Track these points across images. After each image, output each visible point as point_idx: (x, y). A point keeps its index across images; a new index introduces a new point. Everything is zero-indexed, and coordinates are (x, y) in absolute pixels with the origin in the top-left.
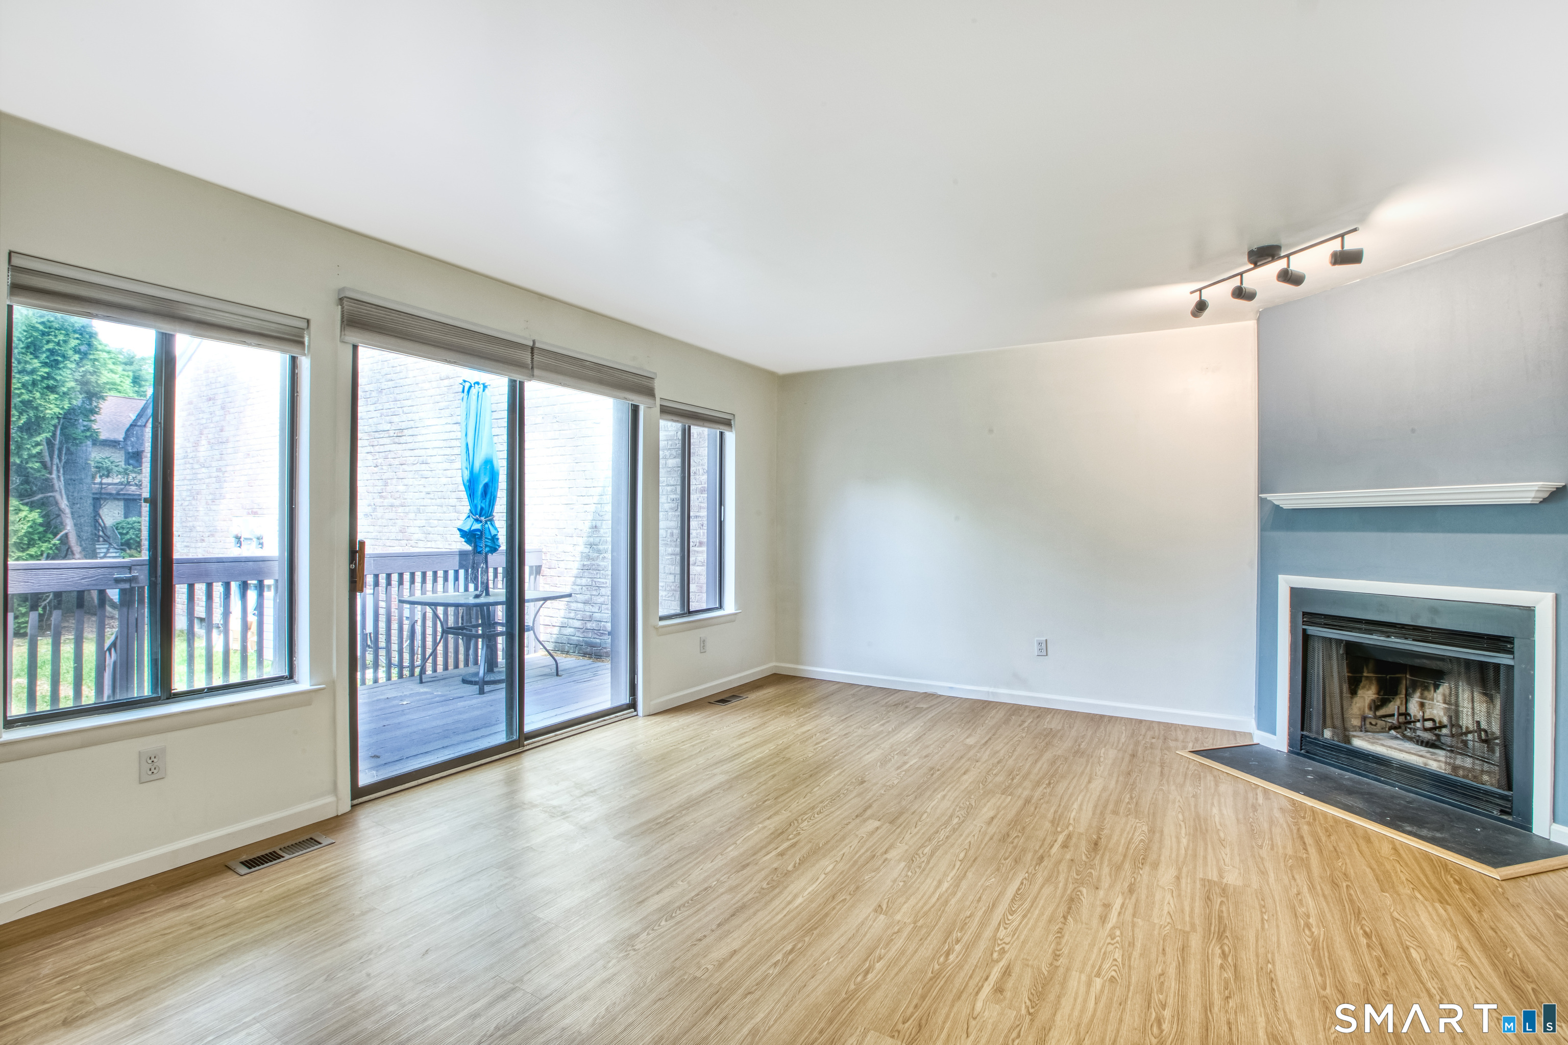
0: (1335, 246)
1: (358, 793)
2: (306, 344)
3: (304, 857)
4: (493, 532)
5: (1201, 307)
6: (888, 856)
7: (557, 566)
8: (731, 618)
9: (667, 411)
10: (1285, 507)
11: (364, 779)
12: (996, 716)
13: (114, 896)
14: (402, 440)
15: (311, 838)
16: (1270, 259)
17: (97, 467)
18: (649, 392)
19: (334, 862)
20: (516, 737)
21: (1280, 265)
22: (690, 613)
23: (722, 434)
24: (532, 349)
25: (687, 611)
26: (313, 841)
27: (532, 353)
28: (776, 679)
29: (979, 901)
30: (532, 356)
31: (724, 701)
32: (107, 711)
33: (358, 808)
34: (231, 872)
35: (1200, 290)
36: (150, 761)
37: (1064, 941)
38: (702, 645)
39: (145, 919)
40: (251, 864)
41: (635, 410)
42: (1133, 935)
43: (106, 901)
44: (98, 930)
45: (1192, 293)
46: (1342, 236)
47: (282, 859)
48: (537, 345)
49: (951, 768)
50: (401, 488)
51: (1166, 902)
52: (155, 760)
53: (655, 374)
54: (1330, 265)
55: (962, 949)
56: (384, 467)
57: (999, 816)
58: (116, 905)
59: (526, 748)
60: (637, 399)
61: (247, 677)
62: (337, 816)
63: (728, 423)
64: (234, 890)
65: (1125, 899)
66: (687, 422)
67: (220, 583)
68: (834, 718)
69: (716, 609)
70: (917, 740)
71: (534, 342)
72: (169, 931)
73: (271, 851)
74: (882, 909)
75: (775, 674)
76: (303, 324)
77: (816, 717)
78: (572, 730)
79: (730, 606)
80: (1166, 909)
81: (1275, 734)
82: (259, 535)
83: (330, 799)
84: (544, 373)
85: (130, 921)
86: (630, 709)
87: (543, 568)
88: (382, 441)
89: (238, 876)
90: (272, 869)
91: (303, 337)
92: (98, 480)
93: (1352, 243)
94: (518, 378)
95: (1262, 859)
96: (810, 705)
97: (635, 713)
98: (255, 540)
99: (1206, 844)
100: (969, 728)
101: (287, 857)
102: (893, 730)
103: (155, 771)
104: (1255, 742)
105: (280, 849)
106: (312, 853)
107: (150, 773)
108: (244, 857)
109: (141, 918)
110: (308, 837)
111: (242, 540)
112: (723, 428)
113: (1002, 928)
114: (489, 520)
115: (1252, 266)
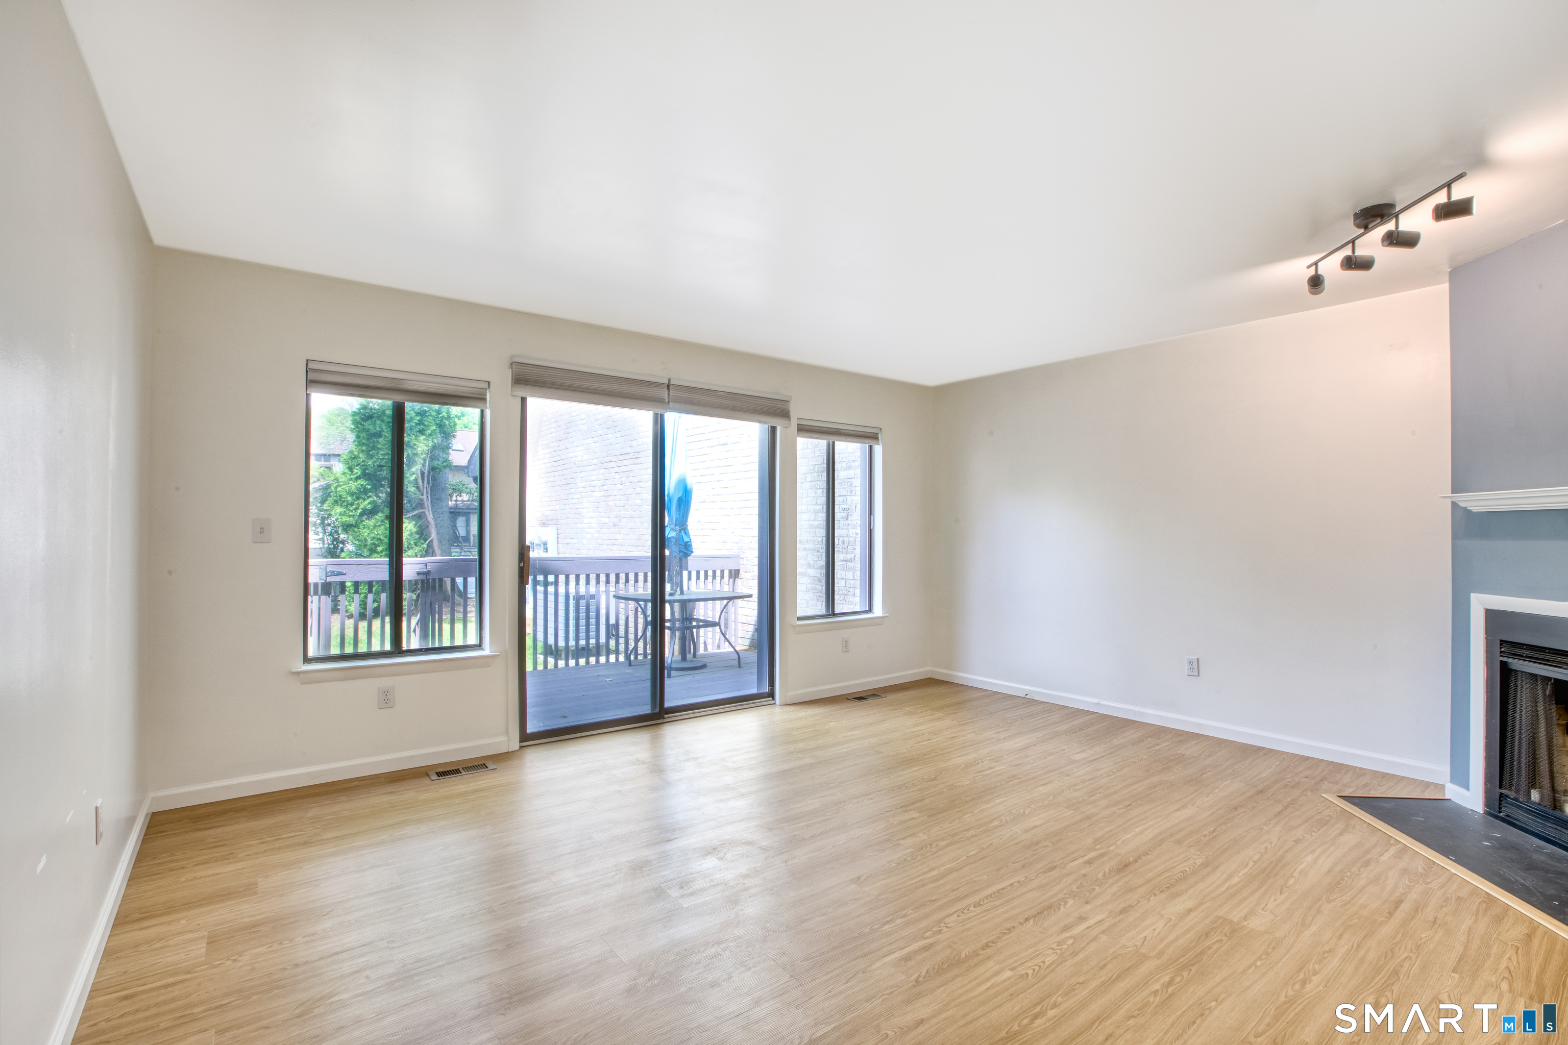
0: (1441, 198)
1: (525, 737)
2: (488, 400)
3: (474, 775)
4: (686, 540)
5: (1316, 282)
6: (901, 842)
7: (751, 570)
8: (879, 621)
9: (805, 430)
10: (1473, 511)
11: (531, 728)
12: (1131, 735)
13: (361, 781)
14: (638, 461)
15: (484, 764)
16: (1379, 220)
17: (454, 489)
18: (784, 414)
19: (489, 781)
20: (657, 710)
21: (1390, 226)
22: (834, 614)
23: (871, 447)
24: (668, 386)
25: (831, 612)
26: (484, 766)
27: (668, 389)
28: (930, 682)
29: (954, 891)
30: (669, 392)
31: (861, 698)
32: (362, 658)
33: (524, 748)
34: (428, 778)
35: (1316, 264)
36: (385, 694)
37: (1006, 937)
38: (844, 645)
39: (369, 796)
40: (440, 774)
41: (773, 430)
42: (1085, 947)
43: (355, 783)
44: (344, 798)
45: (1309, 267)
46: (1448, 185)
47: (460, 774)
48: (672, 382)
49: (1033, 778)
50: (638, 502)
51: (1154, 928)
52: (388, 694)
53: (791, 397)
54: (1433, 222)
55: (902, 923)
56: (627, 484)
57: (1043, 827)
58: (359, 786)
59: (668, 720)
60: (774, 421)
61: (454, 643)
62: (508, 752)
63: (874, 437)
64: (424, 788)
65: (1108, 917)
66: (832, 438)
67: (462, 578)
68: (954, 722)
69: (866, 612)
70: (1021, 750)
71: (669, 380)
72: (377, 805)
73: (456, 768)
74: (859, 880)
75: (930, 678)
76: (485, 385)
77: (939, 719)
78: (710, 710)
79: (878, 610)
80: (1145, 933)
81: (1468, 788)
82: (544, 542)
83: (503, 738)
84: (677, 405)
85: (361, 796)
86: (769, 697)
87: (741, 572)
88: (625, 462)
89: (430, 780)
90: (450, 779)
91: (486, 395)
92: (454, 498)
93: (1459, 192)
94: (659, 411)
95: (1319, 911)
96: (939, 709)
97: (773, 702)
98: (542, 545)
99: (1260, 887)
100: (1088, 745)
101: (464, 773)
102: (1005, 738)
103: (388, 702)
104: (1447, 797)
105: (463, 768)
106: (481, 773)
107: (385, 702)
108: (440, 770)
109: (368, 795)
110: (482, 763)
111: (535, 545)
112: (871, 442)
113: (955, 915)
114: (682, 529)
115: (1362, 231)
